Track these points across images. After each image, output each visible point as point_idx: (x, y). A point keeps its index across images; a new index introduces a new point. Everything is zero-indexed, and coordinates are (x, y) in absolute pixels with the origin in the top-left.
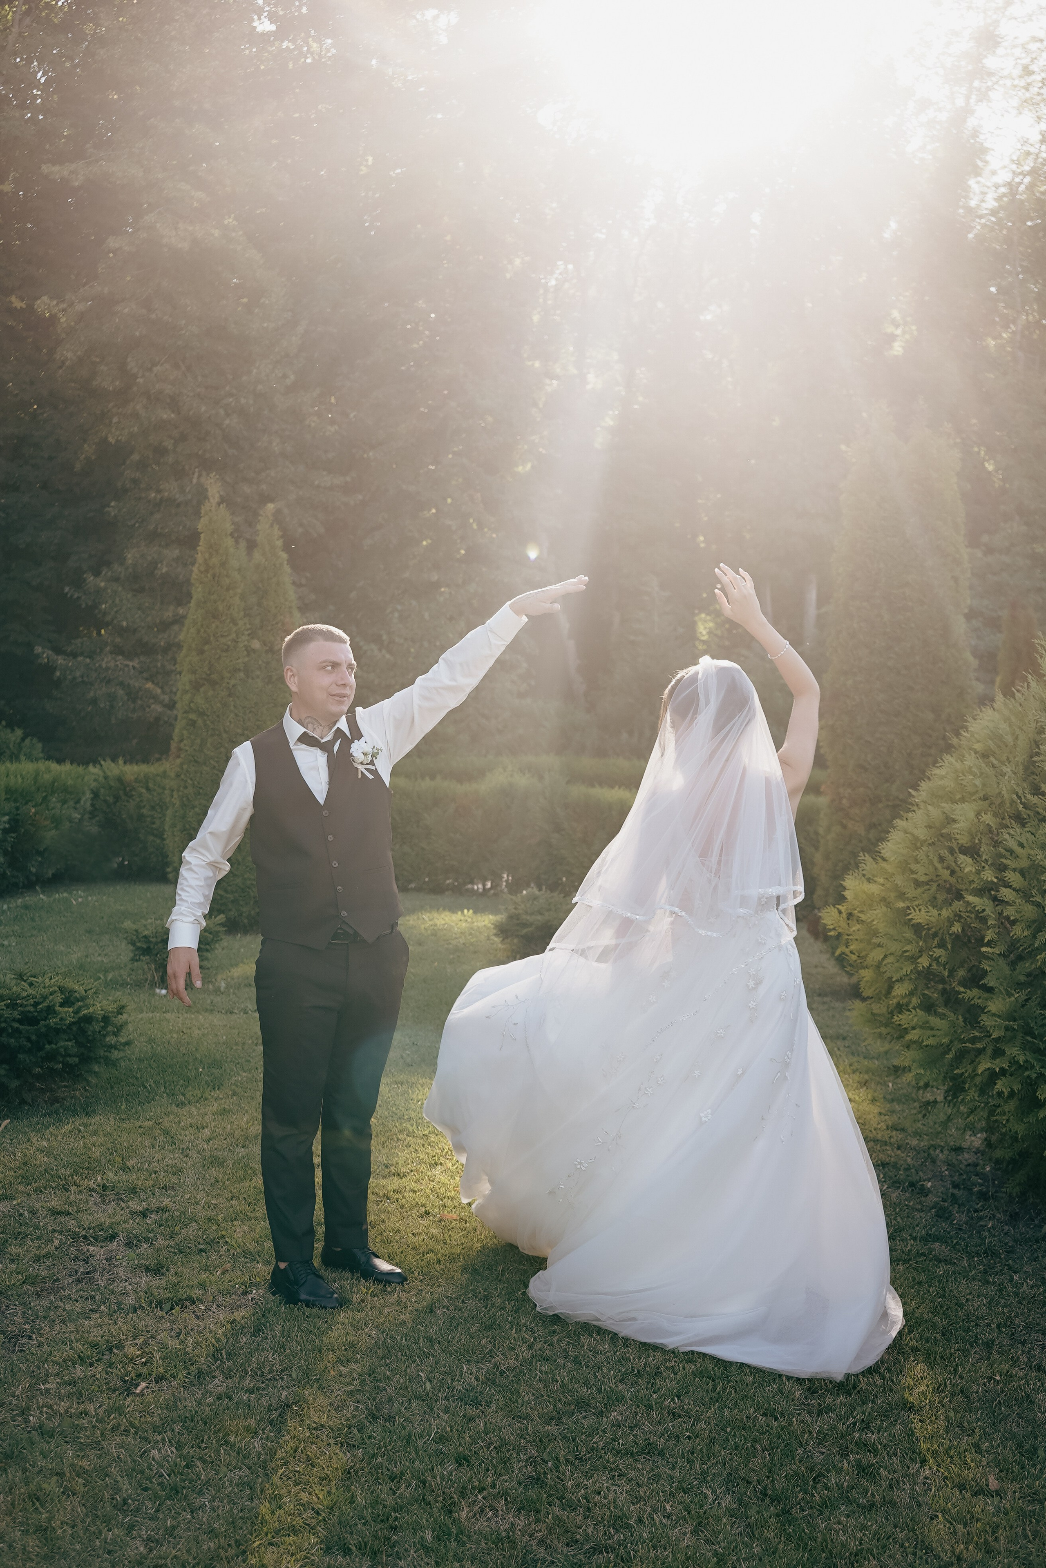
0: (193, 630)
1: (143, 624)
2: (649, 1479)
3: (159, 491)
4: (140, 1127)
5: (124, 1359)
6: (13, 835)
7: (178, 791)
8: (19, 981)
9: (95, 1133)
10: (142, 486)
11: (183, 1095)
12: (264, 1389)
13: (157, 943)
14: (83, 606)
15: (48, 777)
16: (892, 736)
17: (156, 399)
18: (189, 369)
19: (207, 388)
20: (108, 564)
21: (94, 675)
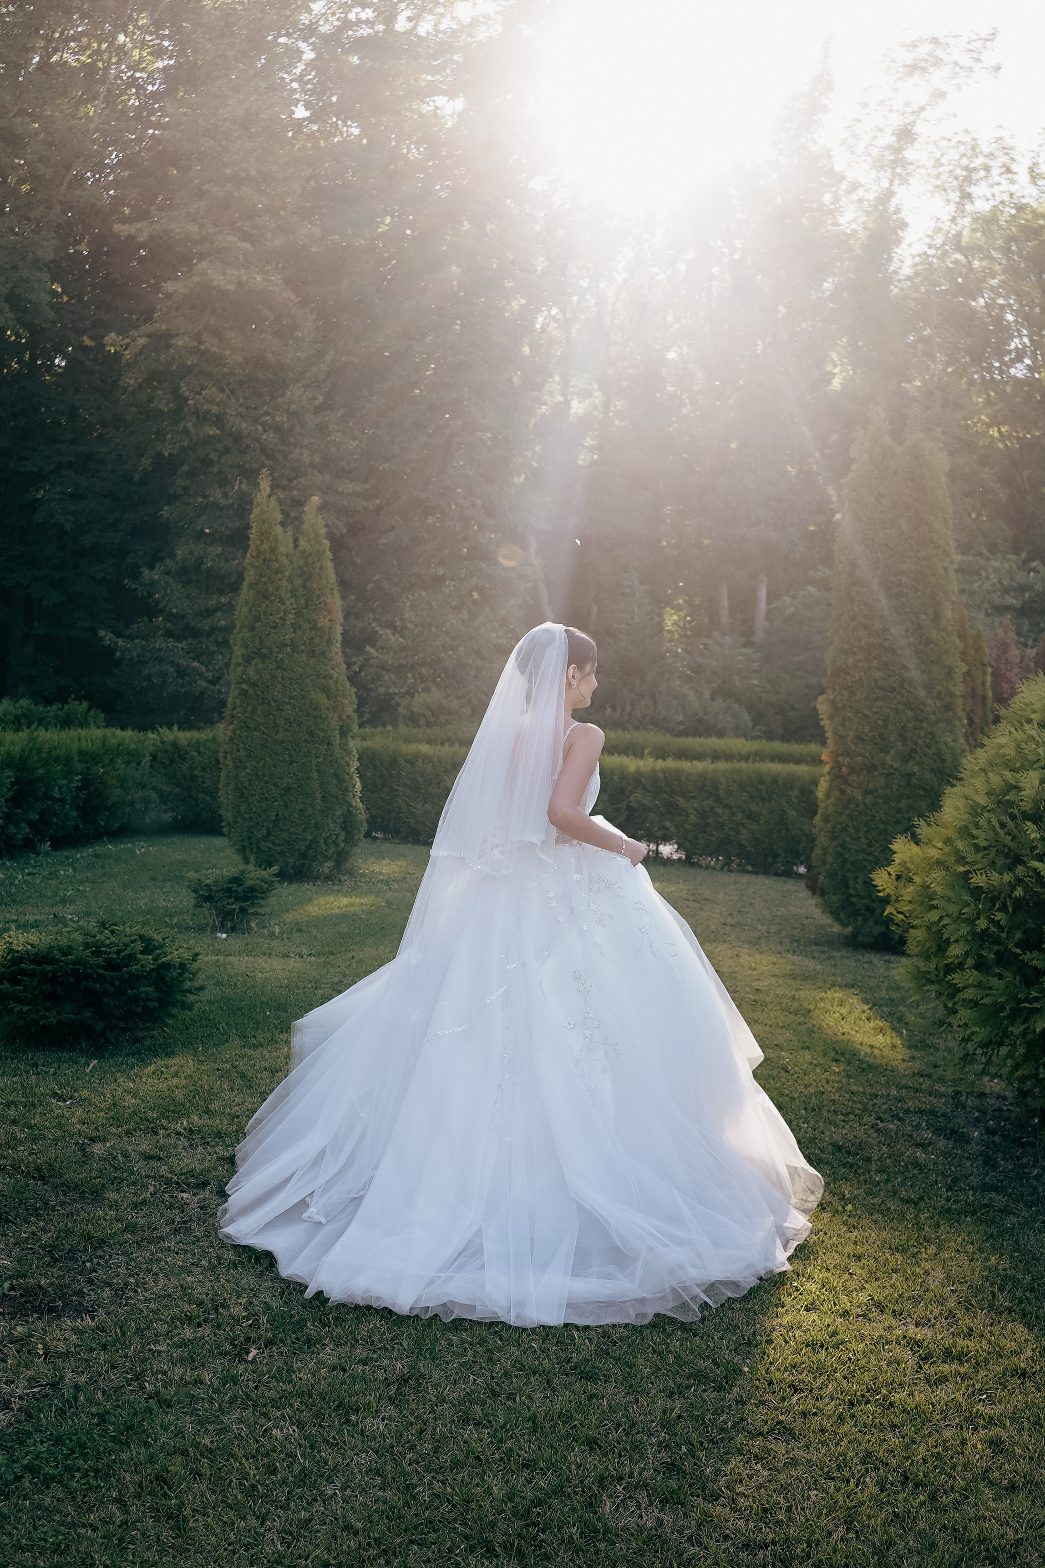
0: (245, 609)
1: (190, 611)
3: (205, 497)
4: (218, 1069)
5: (231, 1320)
6: (85, 792)
7: (232, 753)
8: (101, 929)
9: (176, 1075)
10: (192, 492)
11: (254, 1037)
12: (377, 1360)
13: (217, 892)
14: (140, 596)
15: (114, 741)
16: (888, 711)
17: (203, 418)
18: (232, 392)
19: (247, 408)
20: (161, 559)
21: (149, 655)
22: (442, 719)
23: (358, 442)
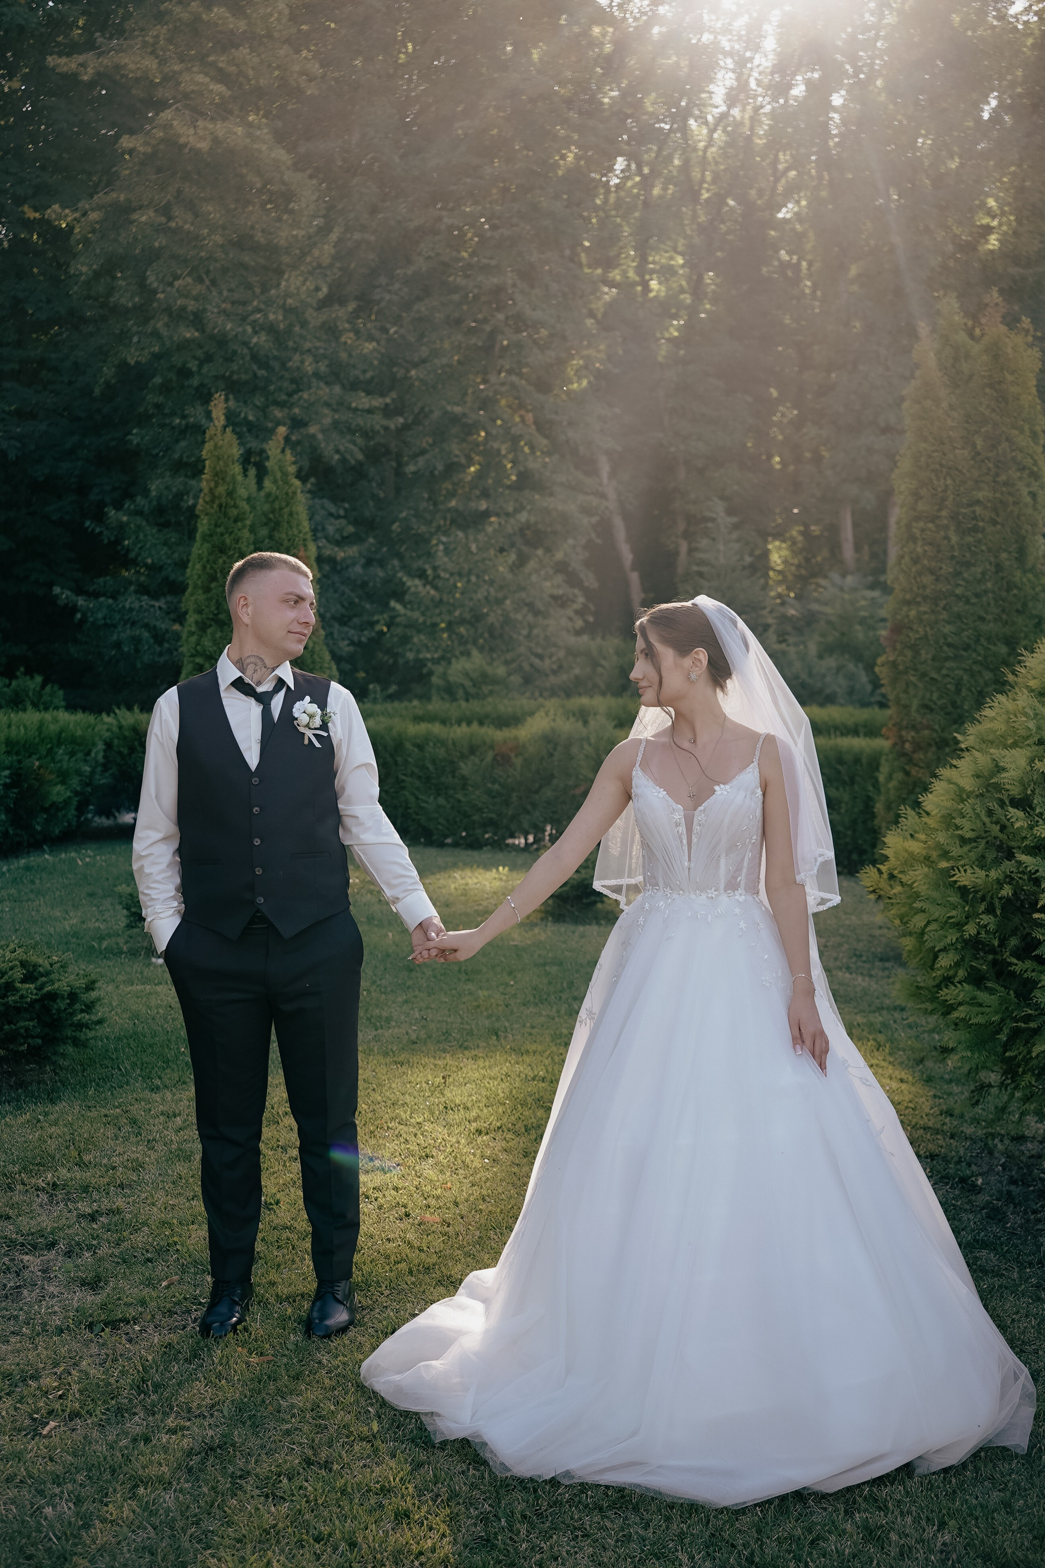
0: (198, 566)
1: (169, 561)
2: (617, 1541)
3: (184, 417)
4: (106, 1116)
5: (38, 1393)
6: (16, 791)
9: (56, 1123)
10: (167, 411)
11: (160, 1078)
12: (188, 1429)
14: (106, 541)
15: (53, 728)
16: (961, 672)
17: (178, 316)
18: (213, 282)
19: (233, 303)
20: (132, 497)
21: (118, 617)
22: (486, 689)
23: (374, 344)
